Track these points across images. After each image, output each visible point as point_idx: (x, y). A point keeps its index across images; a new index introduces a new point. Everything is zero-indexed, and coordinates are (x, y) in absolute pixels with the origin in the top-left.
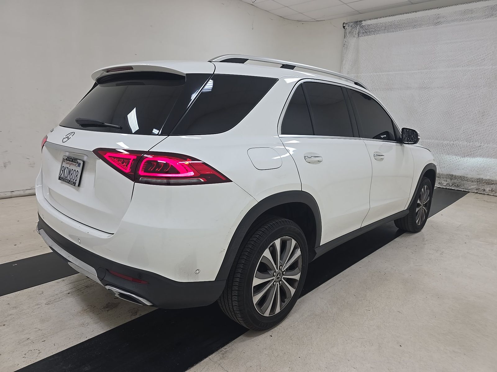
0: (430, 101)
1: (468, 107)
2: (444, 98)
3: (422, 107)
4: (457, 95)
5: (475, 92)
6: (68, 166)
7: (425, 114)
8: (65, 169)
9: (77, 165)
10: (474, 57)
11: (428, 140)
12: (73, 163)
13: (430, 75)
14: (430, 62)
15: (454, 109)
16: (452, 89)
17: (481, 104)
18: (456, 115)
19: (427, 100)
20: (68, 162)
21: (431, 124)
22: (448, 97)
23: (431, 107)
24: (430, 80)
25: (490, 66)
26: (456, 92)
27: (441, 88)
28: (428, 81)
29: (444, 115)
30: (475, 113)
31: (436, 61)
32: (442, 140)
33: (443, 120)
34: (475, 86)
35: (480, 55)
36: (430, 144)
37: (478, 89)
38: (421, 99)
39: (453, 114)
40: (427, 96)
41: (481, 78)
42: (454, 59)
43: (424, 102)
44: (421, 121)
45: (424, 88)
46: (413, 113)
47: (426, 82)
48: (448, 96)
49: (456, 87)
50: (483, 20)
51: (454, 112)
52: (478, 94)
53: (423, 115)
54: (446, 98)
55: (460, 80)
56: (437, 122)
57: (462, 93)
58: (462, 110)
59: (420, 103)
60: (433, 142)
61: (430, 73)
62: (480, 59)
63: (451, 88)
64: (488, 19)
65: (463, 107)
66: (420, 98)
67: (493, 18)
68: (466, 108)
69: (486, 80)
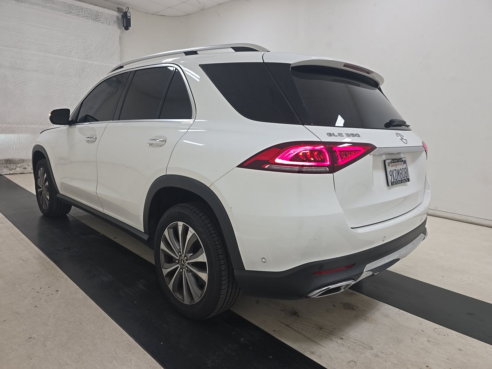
0: (27, 84)
1: (65, 94)
2: (41, 83)
3: (19, 89)
4: (54, 81)
5: (68, 80)
6: (394, 168)
7: (24, 98)
8: (393, 173)
9: (402, 163)
10: (62, 47)
11: (33, 126)
12: (399, 163)
13: (22, 56)
14: (19, 41)
15: (53, 95)
16: (48, 74)
17: (75, 91)
18: (56, 100)
19: (23, 82)
20: (393, 164)
21: (33, 109)
22: (44, 82)
23: (29, 90)
24: (23, 61)
25: (76, 59)
26: (52, 78)
27: (36, 71)
28: (20, 62)
29: (45, 100)
30: (72, 100)
31: (25, 41)
32: (47, 125)
33: (45, 105)
34: (68, 75)
35: (67, 47)
36: (35, 129)
37: (70, 78)
38: (16, 80)
39: (53, 99)
40: (23, 78)
41: (71, 68)
42: (44, 45)
43: (19, 84)
44: (21, 104)
45: (17, 68)
46: (9, 95)
47: (19, 62)
48: (44, 80)
49: (51, 73)
50: (64, 14)
51: (53, 97)
52: (72, 83)
53: (22, 98)
54: (43, 83)
55: (54, 67)
56: (38, 107)
57: (58, 80)
58: (61, 96)
59: (16, 85)
60: (38, 127)
61: (21, 54)
62: (67, 51)
63: (46, 73)
64: (68, 15)
65: (61, 93)
66: (14, 80)
67: (72, 15)
68: (63, 94)
69: (76, 70)
